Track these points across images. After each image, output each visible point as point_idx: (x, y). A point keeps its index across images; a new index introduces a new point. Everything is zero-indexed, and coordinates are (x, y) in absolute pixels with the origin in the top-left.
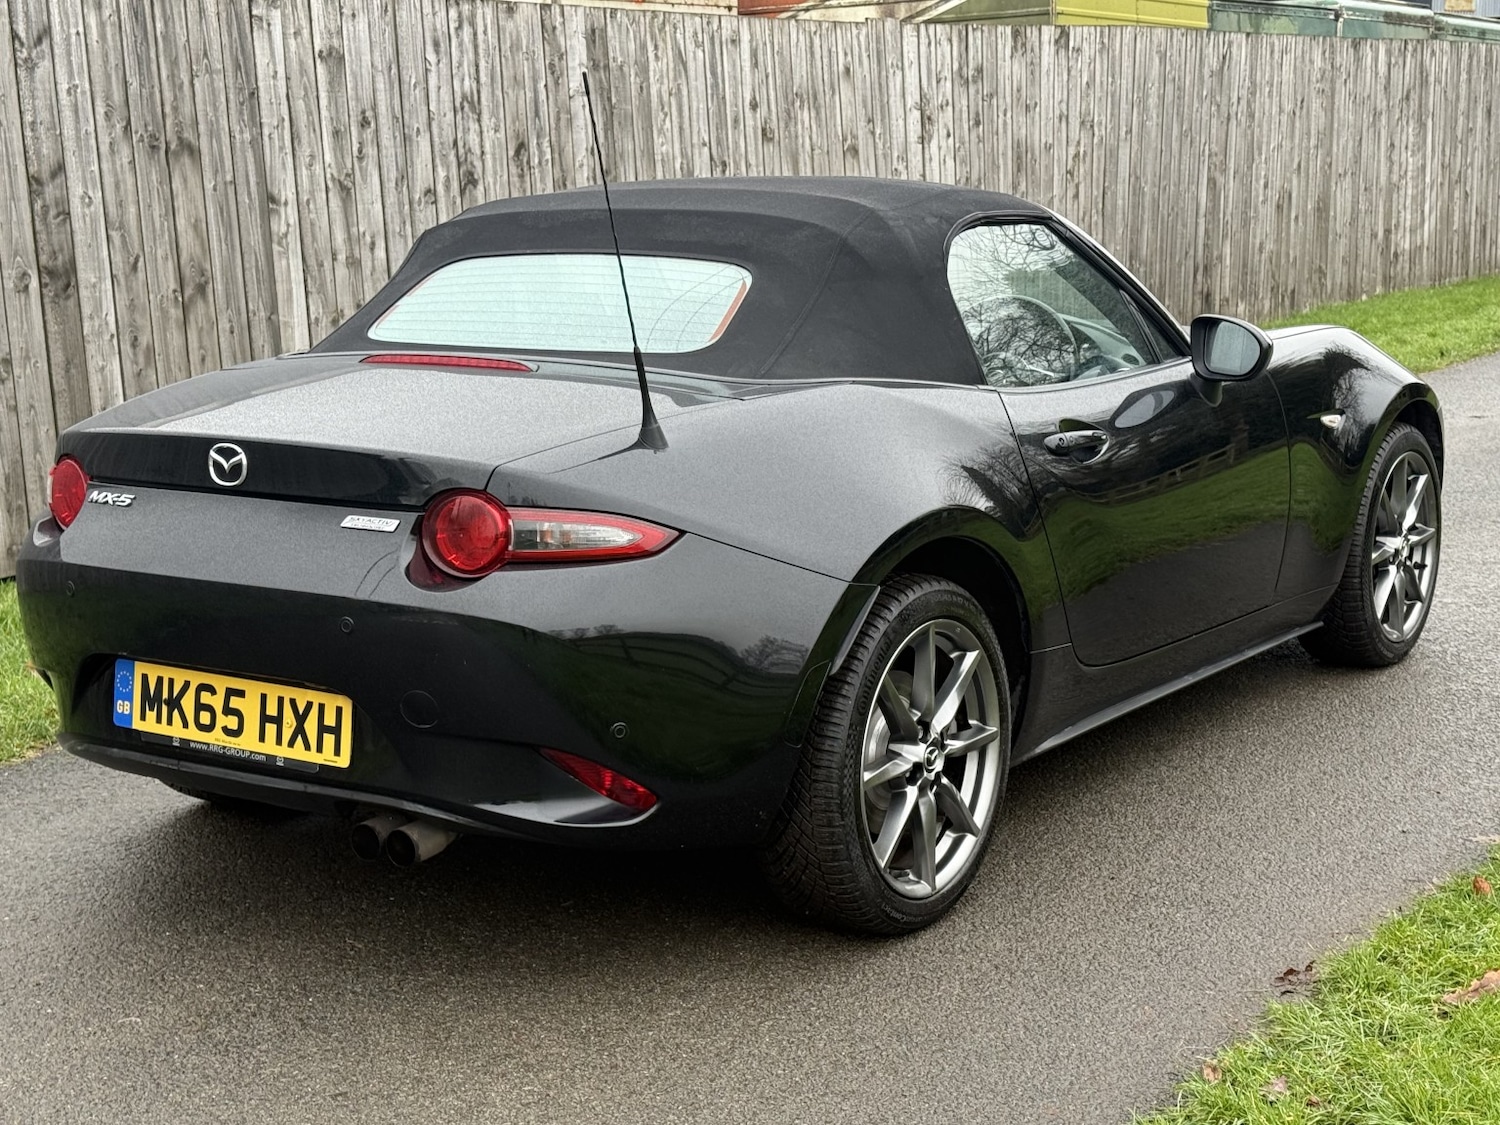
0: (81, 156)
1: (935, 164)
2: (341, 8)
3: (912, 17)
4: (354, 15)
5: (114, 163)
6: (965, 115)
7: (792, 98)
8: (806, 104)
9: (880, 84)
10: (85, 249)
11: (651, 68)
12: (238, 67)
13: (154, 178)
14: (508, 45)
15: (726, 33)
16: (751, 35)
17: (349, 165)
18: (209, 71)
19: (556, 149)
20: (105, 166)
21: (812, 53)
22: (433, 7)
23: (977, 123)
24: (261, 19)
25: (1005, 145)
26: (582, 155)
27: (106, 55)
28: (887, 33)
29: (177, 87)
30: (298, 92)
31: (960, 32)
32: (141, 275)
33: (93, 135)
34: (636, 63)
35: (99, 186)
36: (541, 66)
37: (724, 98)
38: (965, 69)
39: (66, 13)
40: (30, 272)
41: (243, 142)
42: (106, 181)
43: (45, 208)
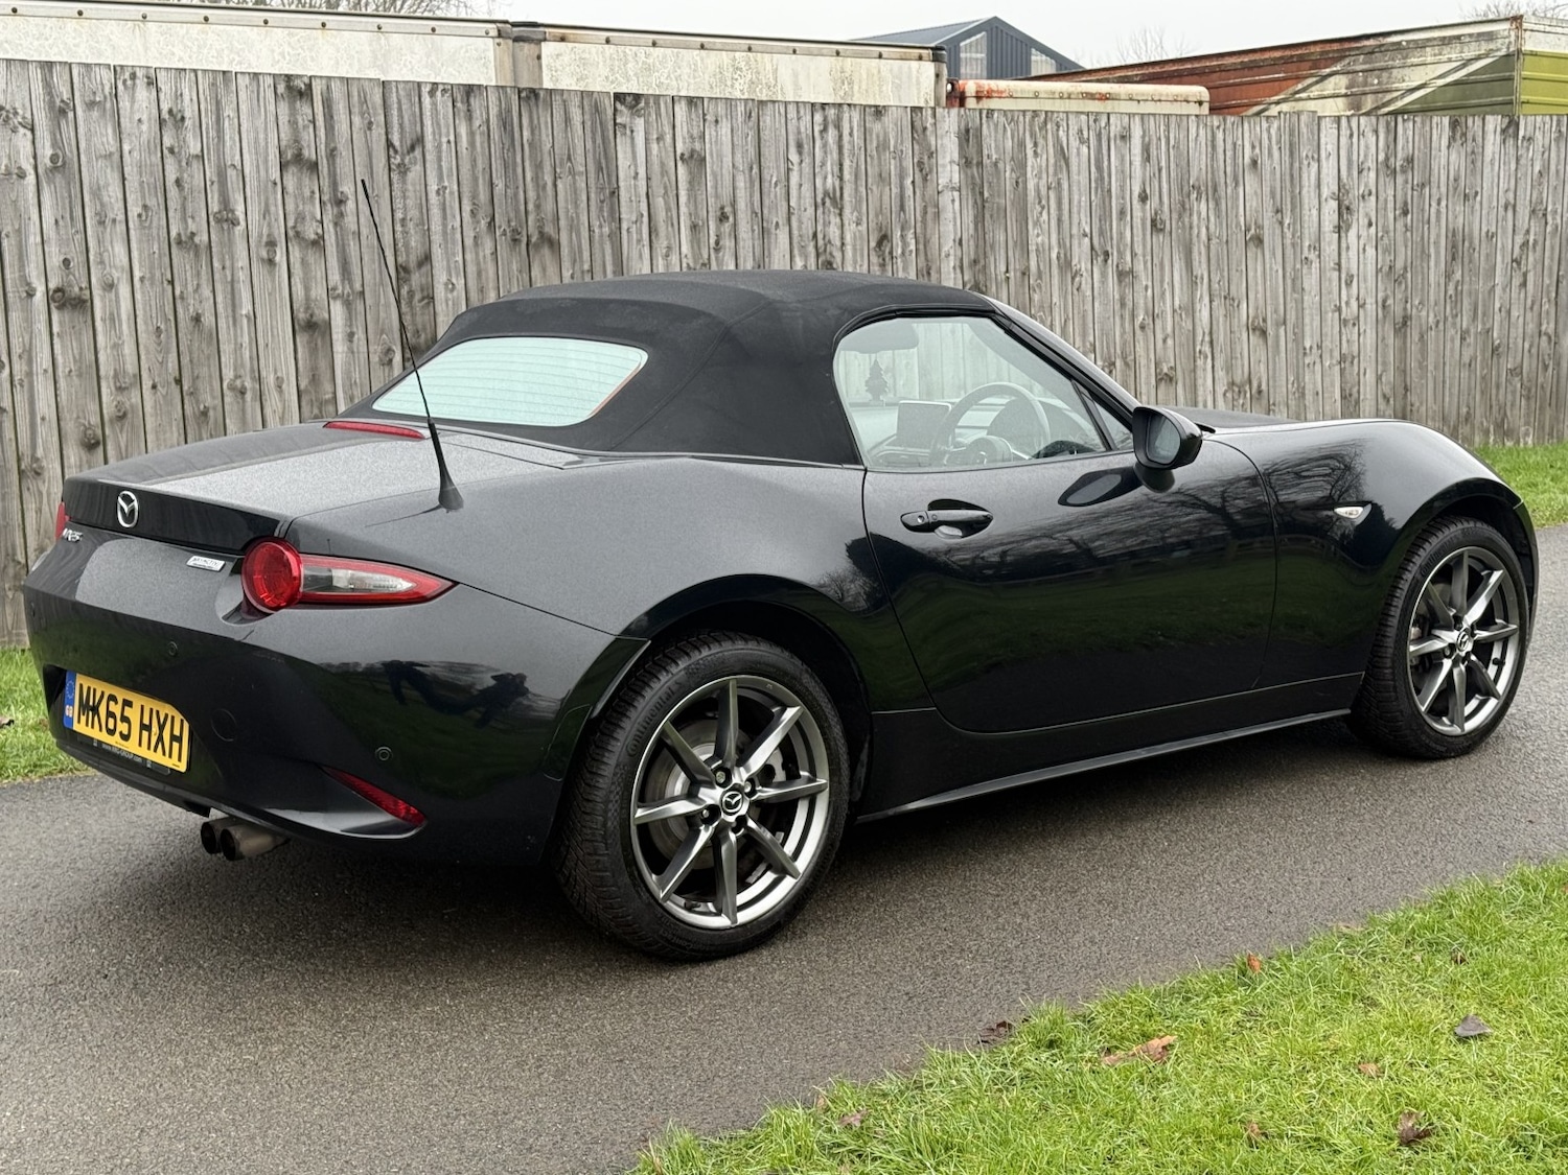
0: (446, 248)
1: (1353, 253)
2: (704, 115)
3: (1378, 108)
4: (717, 121)
5: (477, 254)
6: (1390, 205)
7: (1188, 190)
8: (1204, 196)
9: (1292, 176)
11: (1029, 163)
12: (600, 169)
13: (515, 267)
14: (875, 145)
15: (1115, 129)
16: (1144, 132)
17: (706, 256)
18: (572, 173)
19: (921, 240)
20: (468, 257)
21: (1214, 147)
22: (798, 112)
23: (1405, 213)
24: (625, 126)
25: (1438, 236)
26: (948, 246)
27: (474, 161)
28: (1302, 125)
29: (540, 186)
30: (658, 190)
31: (1388, 123)
33: (459, 230)
34: (1012, 159)
35: (462, 273)
36: (908, 164)
37: (1109, 191)
38: (1392, 160)
39: (438, 124)
40: (394, 348)
41: (601, 235)
42: (469, 270)
43: (411, 293)
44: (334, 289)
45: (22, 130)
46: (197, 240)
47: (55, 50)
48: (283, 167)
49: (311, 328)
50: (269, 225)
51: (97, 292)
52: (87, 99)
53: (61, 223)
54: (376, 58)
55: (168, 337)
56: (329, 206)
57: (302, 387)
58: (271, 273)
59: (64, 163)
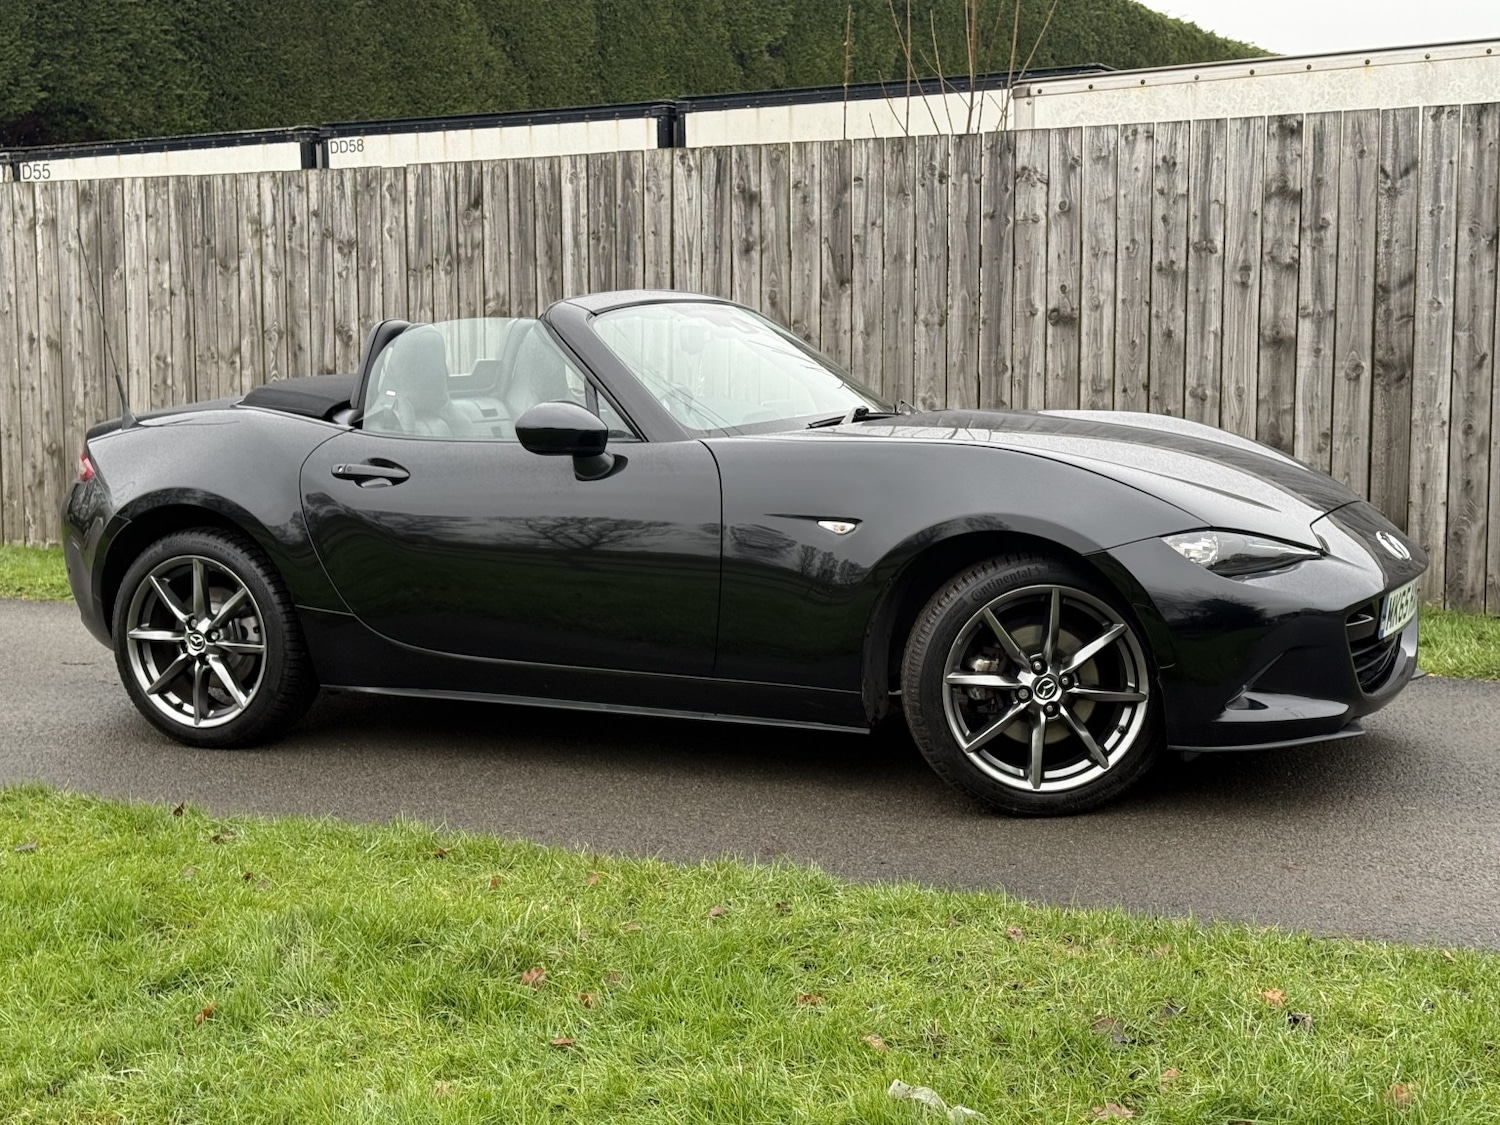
0: (1435, 267)
5: (1472, 273)
10: (1426, 347)
20: (1461, 275)
27: (1480, 180)
32: (1486, 372)
33: (1453, 249)
35: (1452, 292)
39: (1440, 147)
40: (1363, 364)
42: (1460, 288)
43: (1388, 313)
44: (1304, 308)
45: (1039, 184)
46: (1175, 268)
47: (1120, 115)
48: (1267, 198)
49: (1280, 345)
50: (1246, 252)
51: (1085, 313)
52: (1094, 156)
53: (1062, 256)
54: (1420, 87)
55: (1141, 350)
56: (1308, 233)
57: (1261, 397)
58: (1243, 295)
59: (1070, 208)
